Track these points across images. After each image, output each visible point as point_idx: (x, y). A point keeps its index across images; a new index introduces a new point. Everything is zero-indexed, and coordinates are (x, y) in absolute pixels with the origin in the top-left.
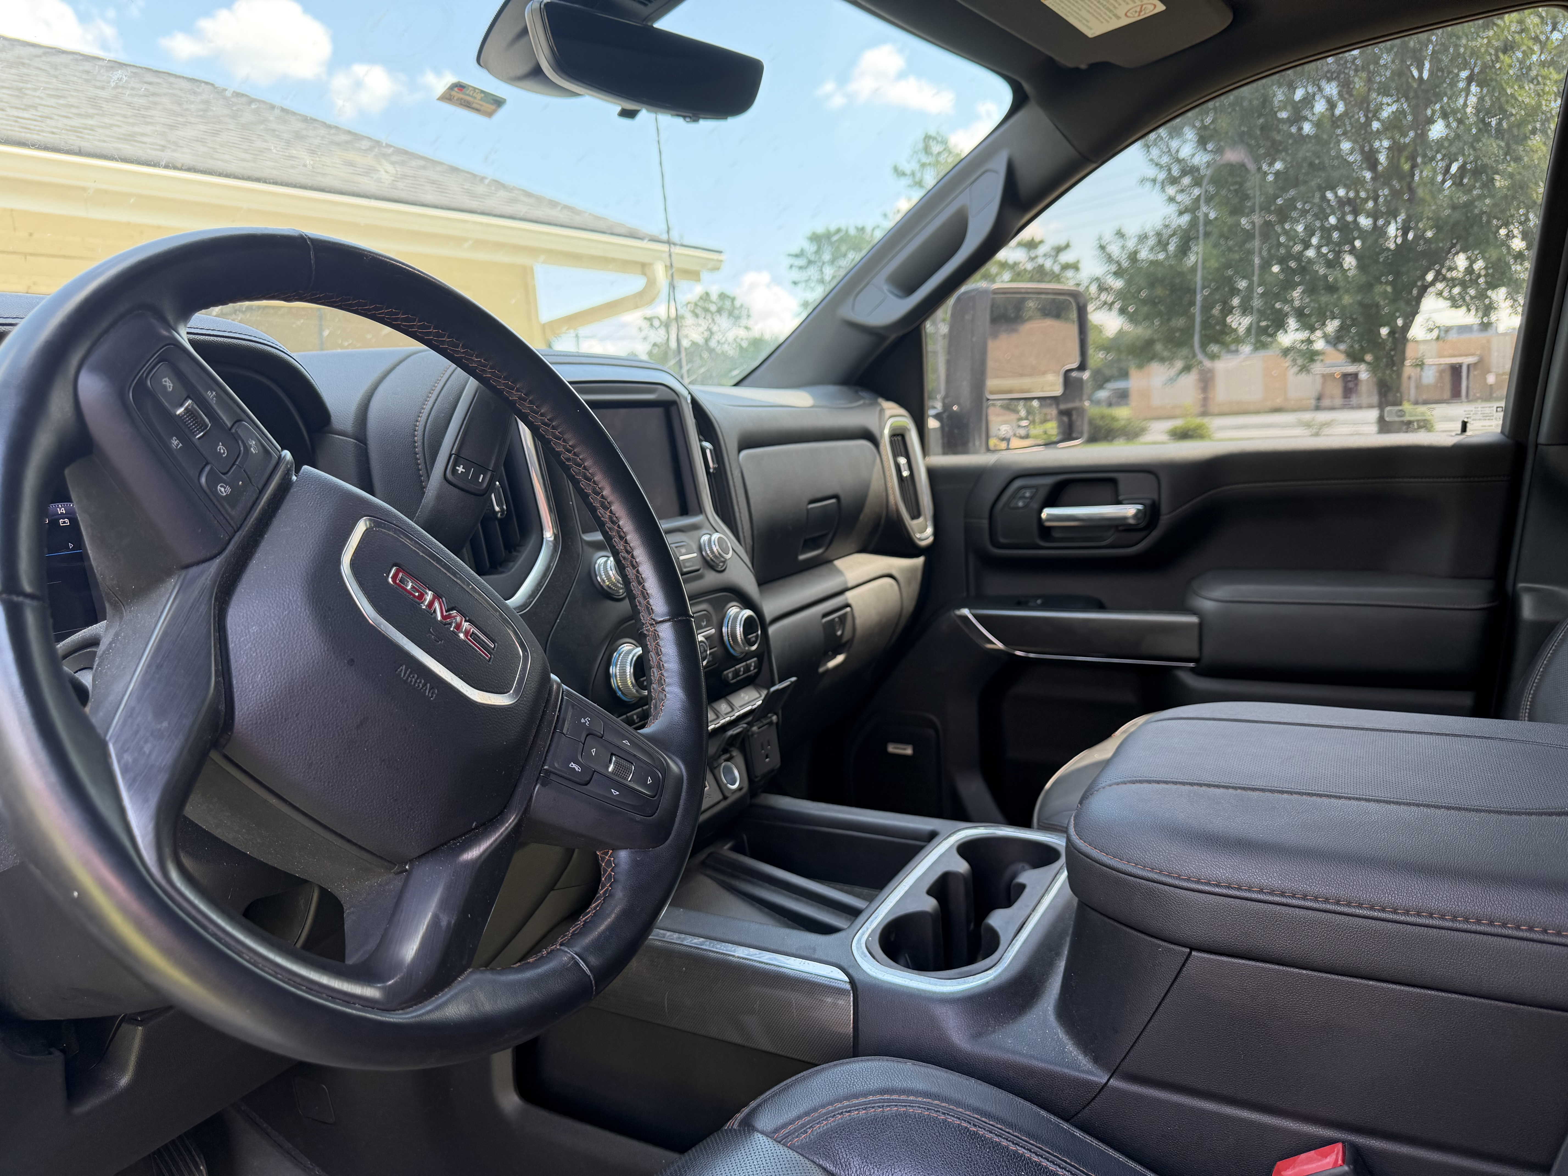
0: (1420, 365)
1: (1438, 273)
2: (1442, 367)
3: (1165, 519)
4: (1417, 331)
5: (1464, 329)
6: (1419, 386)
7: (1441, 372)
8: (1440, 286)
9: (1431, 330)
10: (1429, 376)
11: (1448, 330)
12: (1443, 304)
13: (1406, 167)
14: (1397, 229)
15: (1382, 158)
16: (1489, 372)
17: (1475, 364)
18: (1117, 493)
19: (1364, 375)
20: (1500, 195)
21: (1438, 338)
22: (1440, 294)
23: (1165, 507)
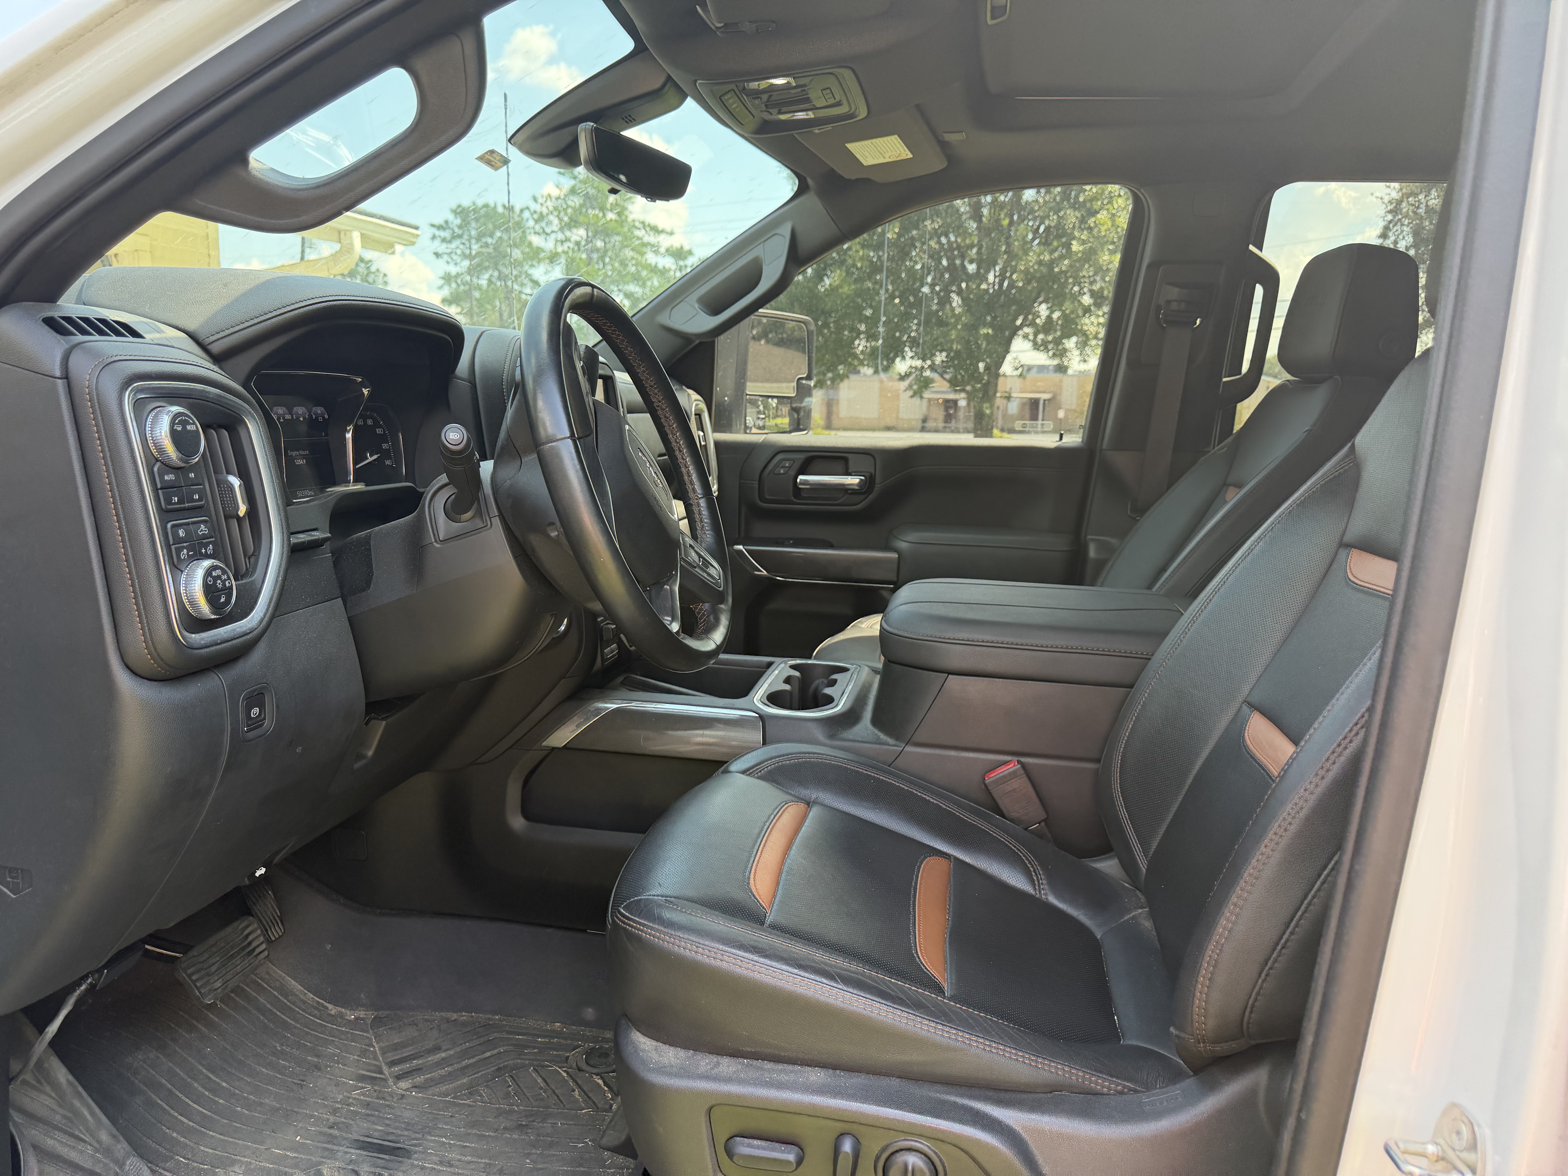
0: (1008, 398)
1: (1025, 319)
2: (1025, 400)
3: (878, 487)
4: (1007, 368)
5: (1042, 368)
6: (1005, 416)
7: (1023, 405)
8: (1026, 330)
9: (1017, 369)
10: (1013, 408)
11: (1030, 368)
12: (1028, 345)
13: (1006, 222)
14: (995, 277)
15: (985, 211)
16: (1060, 408)
17: (1049, 400)
18: (847, 468)
19: (962, 403)
20: (1075, 258)
21: (1021, 375)
22: (1026, 337)
23: (878, 479)
